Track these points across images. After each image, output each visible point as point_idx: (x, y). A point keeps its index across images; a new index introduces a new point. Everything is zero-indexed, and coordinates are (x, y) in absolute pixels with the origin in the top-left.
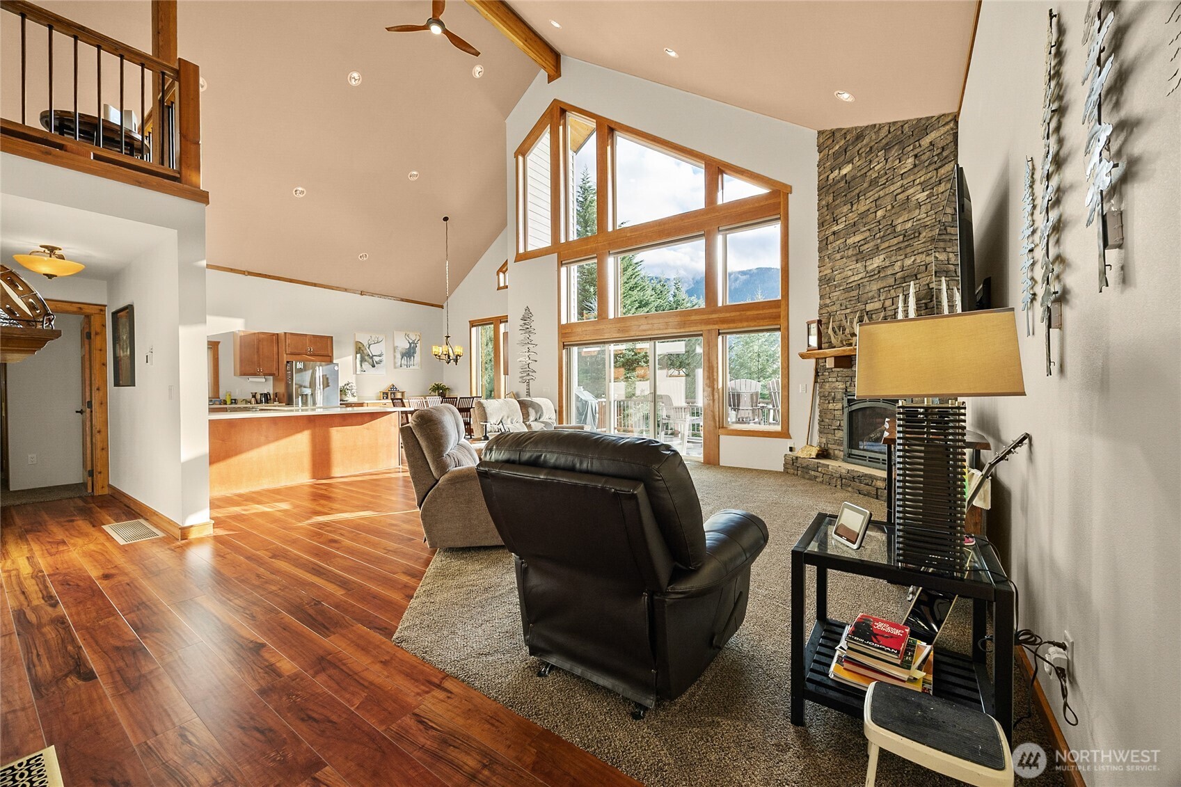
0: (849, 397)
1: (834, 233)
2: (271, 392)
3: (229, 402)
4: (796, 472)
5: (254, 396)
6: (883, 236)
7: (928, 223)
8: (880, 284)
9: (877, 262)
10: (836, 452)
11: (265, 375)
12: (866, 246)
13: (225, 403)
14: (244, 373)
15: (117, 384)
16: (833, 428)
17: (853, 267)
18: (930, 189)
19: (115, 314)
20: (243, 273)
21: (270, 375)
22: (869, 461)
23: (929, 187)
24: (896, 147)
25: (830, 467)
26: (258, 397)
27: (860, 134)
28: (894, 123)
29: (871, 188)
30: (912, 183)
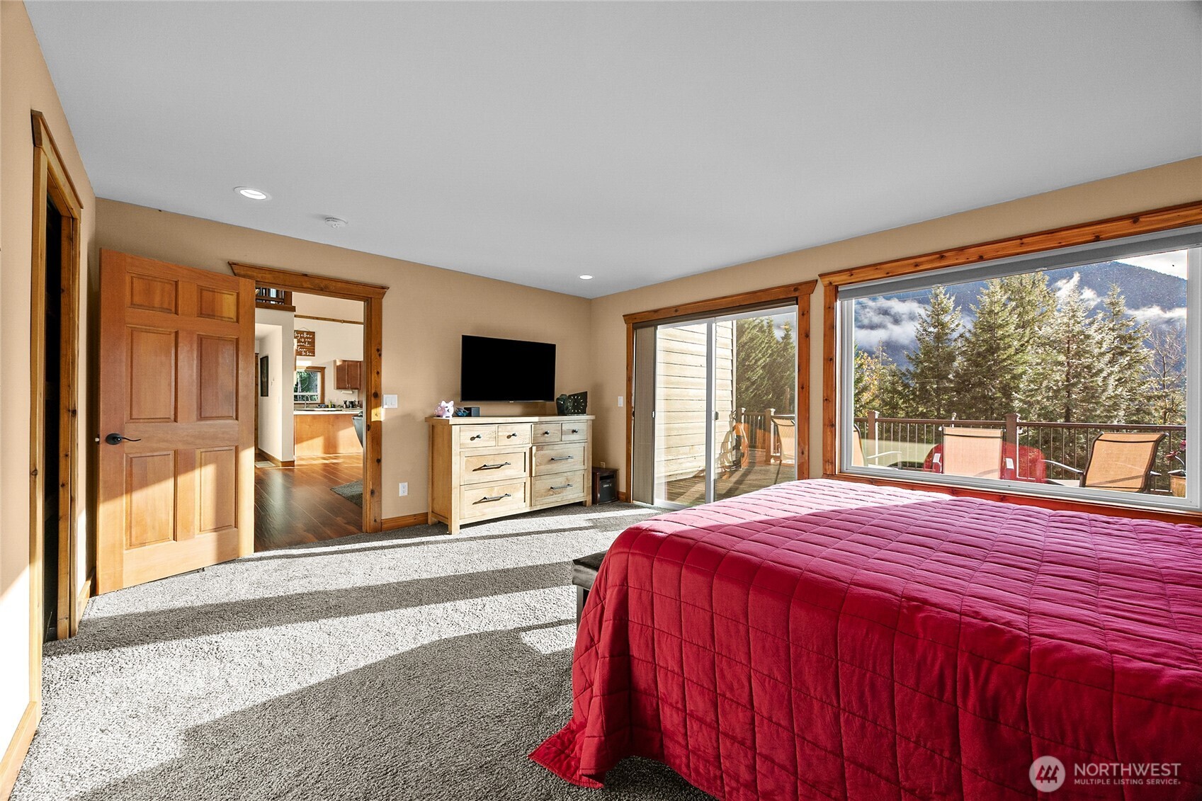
2: (357, 400)
3: (330, 406)
5: (345, 403)
11: (352, 389)
13: (327, 406)
14: (339, 388)
15: (262, 395)
19: (261, 359)
20: (313, 318)
21: (355, 389)
26: (348, 403)
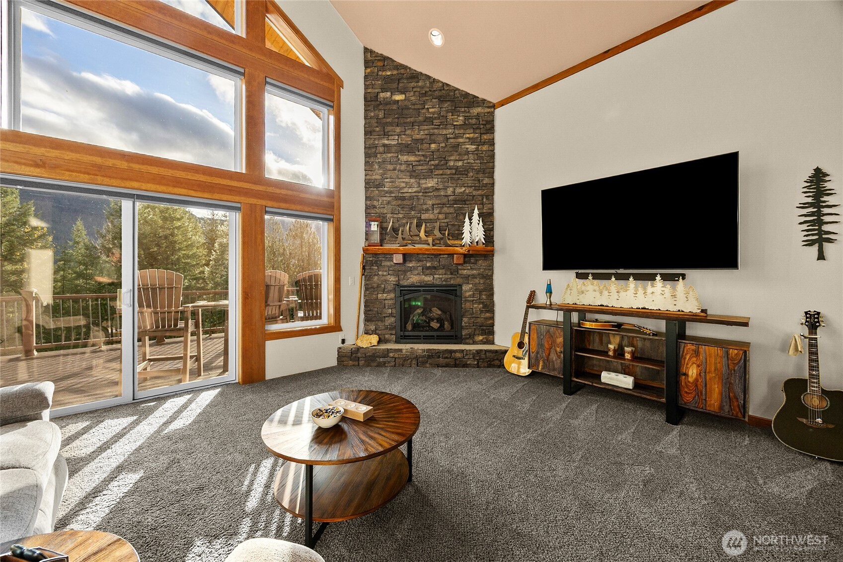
0: (401, 288)
1: (384, 145)
4: (357, 363)
6: (438, 165)
7: (476, 168)
8: (434, 201)
9: (431, 183)
10: (387, 336)
12: (420, 168)
16: (384, 315)
17: (407, 180)
18: (477, 145)
22: (424, 339)
23: (477, 143)
24: (449, 103)
25: (404, 351)
27: (416, 76)
28: (448, 85)
29: (425, 123)
30: (462, 135)
